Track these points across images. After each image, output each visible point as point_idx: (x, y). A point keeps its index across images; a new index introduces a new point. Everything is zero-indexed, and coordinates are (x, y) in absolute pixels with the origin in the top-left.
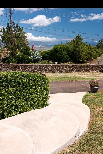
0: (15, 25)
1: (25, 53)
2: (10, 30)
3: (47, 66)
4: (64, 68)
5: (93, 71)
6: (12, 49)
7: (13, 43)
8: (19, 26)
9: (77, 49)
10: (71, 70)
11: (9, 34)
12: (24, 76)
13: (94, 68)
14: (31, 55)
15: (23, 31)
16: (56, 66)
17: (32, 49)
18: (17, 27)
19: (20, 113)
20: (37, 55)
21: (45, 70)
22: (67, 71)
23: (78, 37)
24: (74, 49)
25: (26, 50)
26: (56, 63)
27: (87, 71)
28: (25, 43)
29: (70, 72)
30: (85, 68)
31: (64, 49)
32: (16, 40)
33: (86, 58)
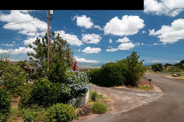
23: (133, 55)
24: (130, 69)
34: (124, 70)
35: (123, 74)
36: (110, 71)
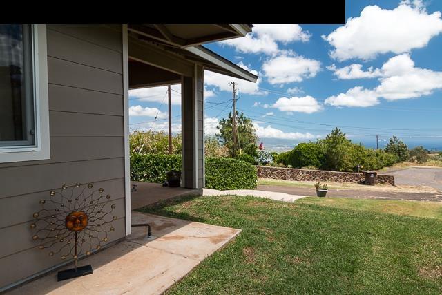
0: (240, 115)
1: (249, 153)
2: (231, 122)
3: (275, 170)
4: (301, 173)
5: (347, 181)
6: (233, 147)
7: (235, 140)
8: (244, 116)
9: (334, 150)
10: (311, 177)
11: (230, 127)
12: (233, 161)
13: (348, 177)
14: (257, 156)
15: (250, 122)
16: (288, 170)
17: (261, 148)
18: (242, 117)
19: (228, 189)
20: (267, 156)
21: (272, 174)
22: (304, 179)
23: (336, 132)
24: (328, 151)
25: (252, 149)
26: (289, 166)
27: (336, 181)
28: (252, 139)
29: (308, 180)
30: (334, 176)
31: (313, 150)
32: (239, 136)
33: (351, 166)
34: (320, 153)
35: (318, 158)
36: (301, 153)
